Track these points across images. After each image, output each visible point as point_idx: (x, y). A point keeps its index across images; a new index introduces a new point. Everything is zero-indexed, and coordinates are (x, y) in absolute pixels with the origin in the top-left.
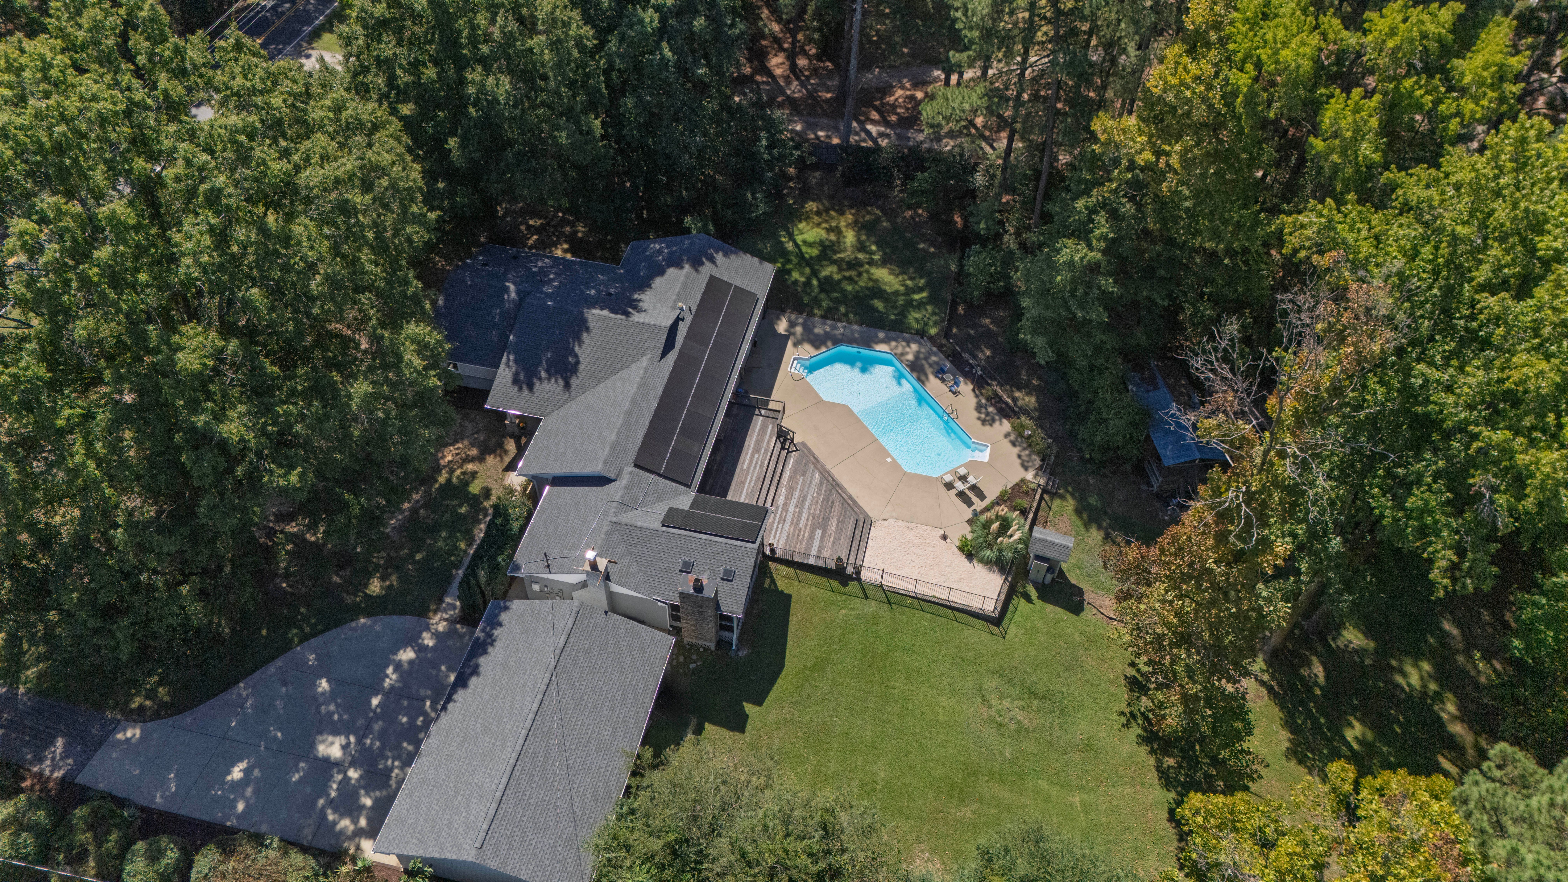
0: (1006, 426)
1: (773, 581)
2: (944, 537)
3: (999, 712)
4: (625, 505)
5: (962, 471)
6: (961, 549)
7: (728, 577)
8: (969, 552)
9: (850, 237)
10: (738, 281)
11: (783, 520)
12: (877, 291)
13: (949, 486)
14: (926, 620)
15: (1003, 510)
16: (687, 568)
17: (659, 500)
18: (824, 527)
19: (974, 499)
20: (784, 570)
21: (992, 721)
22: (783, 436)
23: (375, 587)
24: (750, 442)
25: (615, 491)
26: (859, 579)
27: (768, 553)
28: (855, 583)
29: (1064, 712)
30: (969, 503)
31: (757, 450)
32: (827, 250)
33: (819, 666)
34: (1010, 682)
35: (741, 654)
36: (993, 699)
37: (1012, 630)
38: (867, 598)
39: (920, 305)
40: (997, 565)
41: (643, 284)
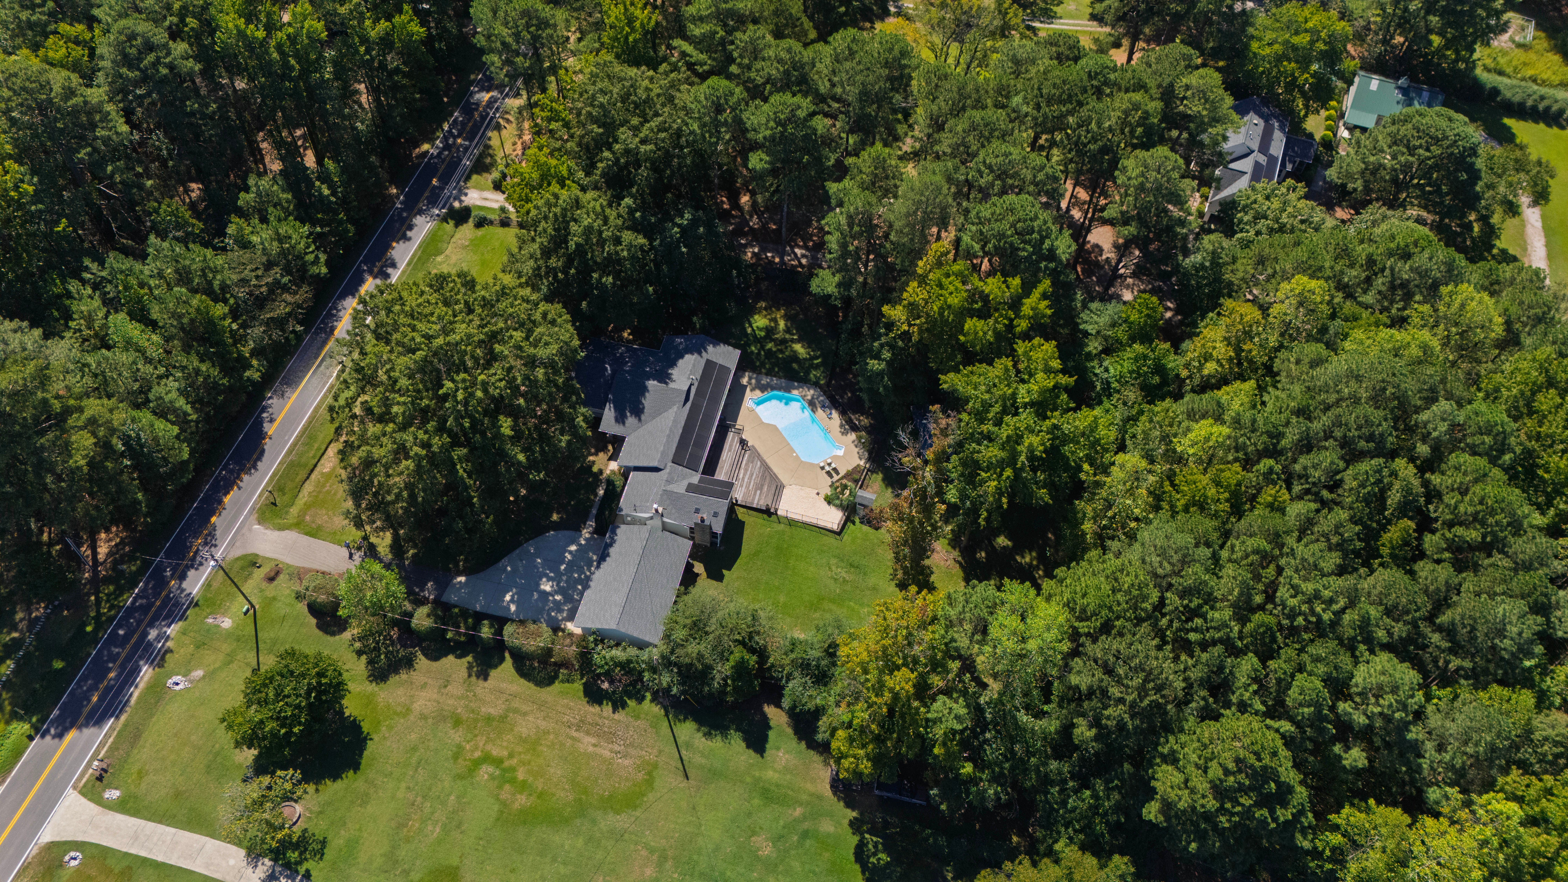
0: (853, 436)
1: (737, 516)
2: (818, 494)
3: (836, 574)
4: (669, 482)
5: (829, 461)
6: (825, 500)
7: (716, 515)
8: (829, 501)
9: (782, 324)
10: (720, 361)
11: (741, 487)
12: (795, 357)
13: (823, 468)
14: (807, 533)
15: (844, 481)
16: (697, 511)
17: (684, 478)
18: (761, 489)
19: (834, 474)
20: (742, 510)
21: (832, 578)
22: (743, 442)
23: (555, 517)
24: (727, 447)
25: (664, 474)
26: (776, 514)
27: (734, 502)
28: (775, 516)
29: (865, 574)
30: (831, 476)
31: (729, 451)
32: (770, 332)
33: (756, 554)
34: (842, 561)
35: (721, 548)
36: (834, 568)
37: (845, 537)
38: (779, 523)
39: (817, 367)
40: (841, 507)
41: (673, 364)
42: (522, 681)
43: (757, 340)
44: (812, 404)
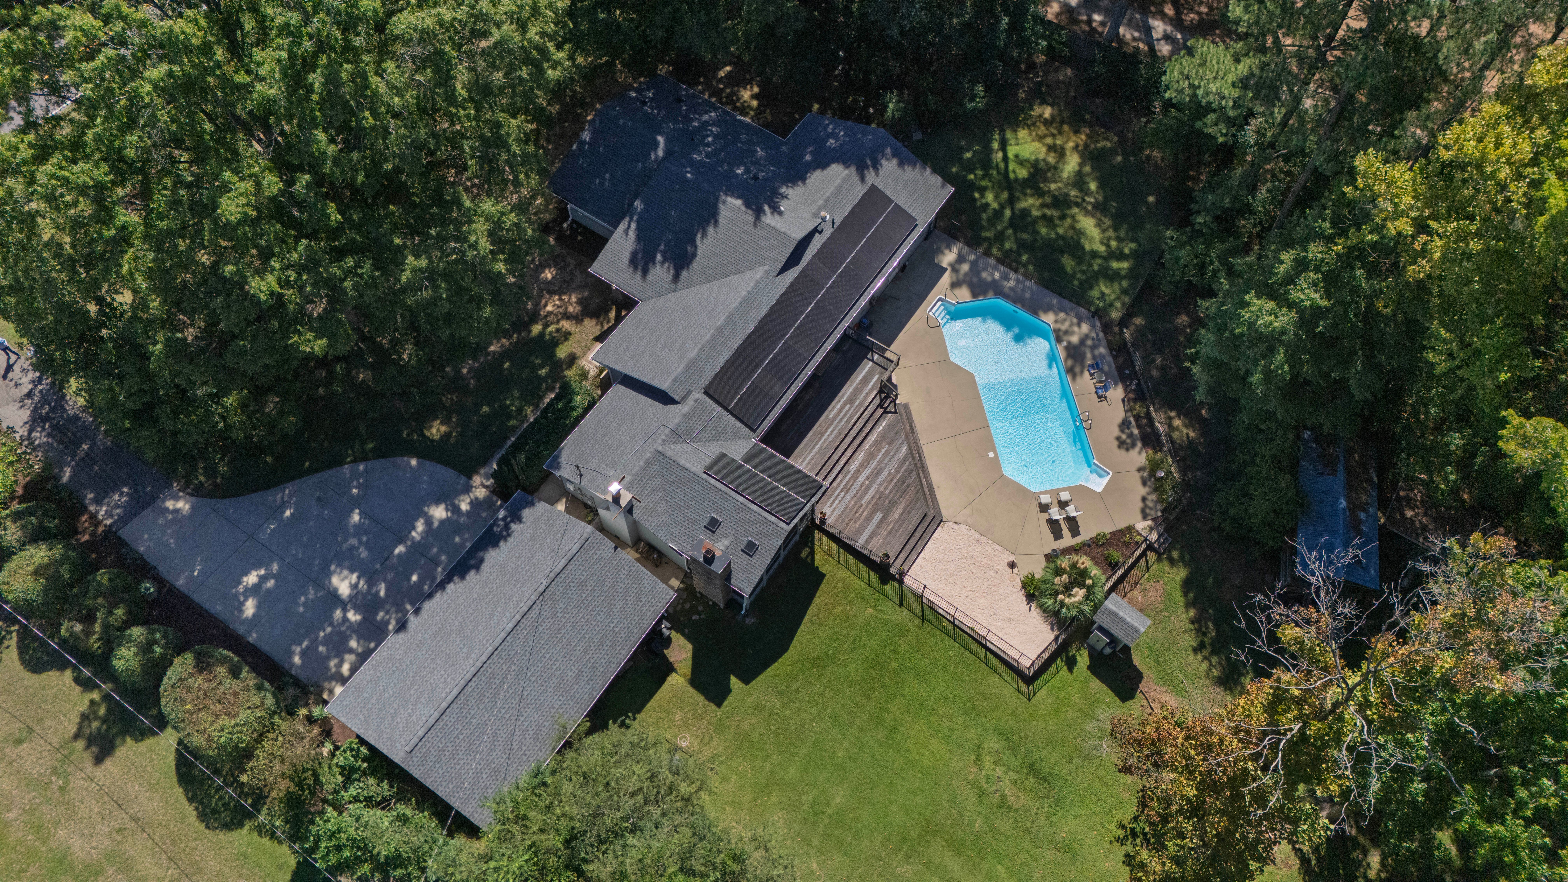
0: (1139, 457)
1: (812, 553)
2: (1012, 565)
3: (988, 778)
4: (677, 435)
5: (1065, 496)
6: (1024, 586)
7: (750, 549)
8: (1032, 593)
9: (1072, 164)
10: (900, 199)
11: (847, 489)
13: (1044, 508)
14: (955, 649)
15: (1084, 562)
16: (712, 527)
17: (715, 438)
18: (887, 512)
19: (1066, 532)
20: (829, 544)
21: (975, 784)
22: (887, 392)
23: (436, 429)
24: (848, 390)
25: (674, 414)
26: (901, 582)
27: (817, 521)
28: (895, 584)
29: (1058, 803)
30: (1057, 534)
31: (850, 401)
32: (1040, 173)
33: (821, 661)
34: (1014, 751)
35: (747, 621)
36: (988, 761)
37: (1042, 694)
38: (901, 605)
39: (1112, 277)
40: (1054, 617)
41: (798, 176)
42: (178, 792)
43: (1007, 183)
44: (1075, 354)
